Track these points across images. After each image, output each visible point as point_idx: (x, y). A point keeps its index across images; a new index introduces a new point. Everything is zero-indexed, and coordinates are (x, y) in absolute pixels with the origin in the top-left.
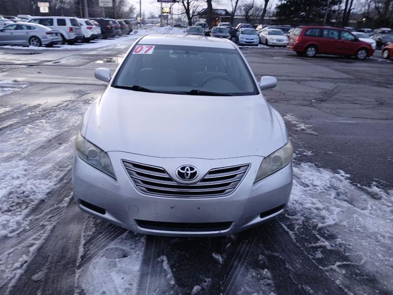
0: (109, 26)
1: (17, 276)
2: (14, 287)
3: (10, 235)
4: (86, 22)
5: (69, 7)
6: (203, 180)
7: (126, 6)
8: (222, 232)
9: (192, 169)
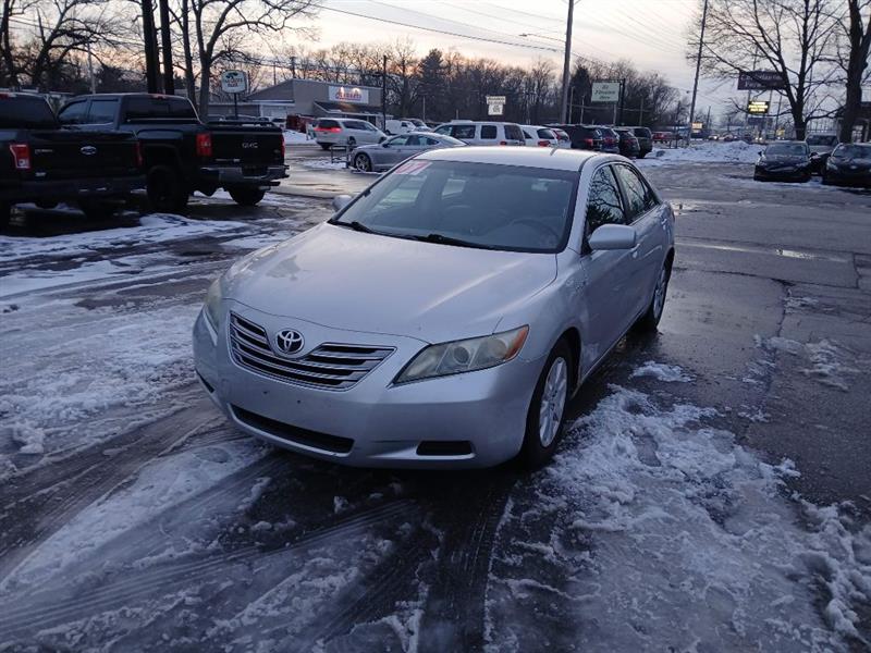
0: (591, 140)
1: (92, 444)
2: (80, 453)
3: (127, 404)
4: (539, 132)
5: (552, 104)
6: (310, 357)
7: (672, 99)
8: (338, 455)
9: (296, 336)
